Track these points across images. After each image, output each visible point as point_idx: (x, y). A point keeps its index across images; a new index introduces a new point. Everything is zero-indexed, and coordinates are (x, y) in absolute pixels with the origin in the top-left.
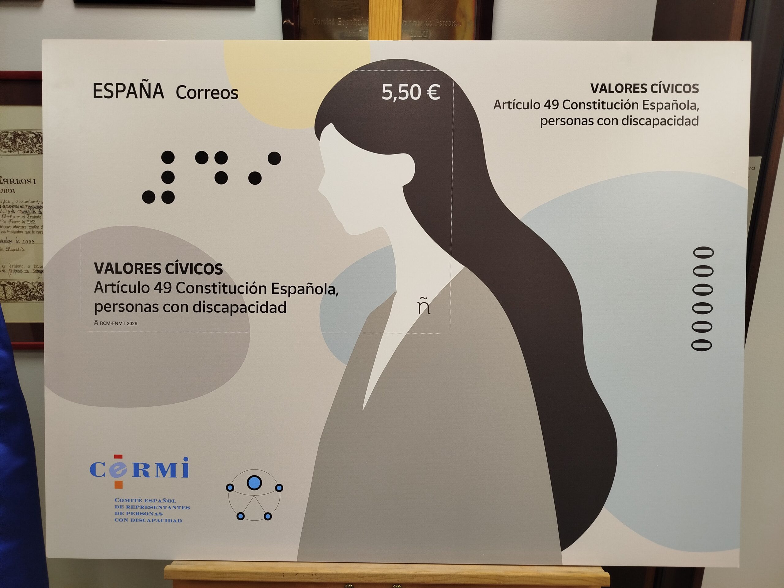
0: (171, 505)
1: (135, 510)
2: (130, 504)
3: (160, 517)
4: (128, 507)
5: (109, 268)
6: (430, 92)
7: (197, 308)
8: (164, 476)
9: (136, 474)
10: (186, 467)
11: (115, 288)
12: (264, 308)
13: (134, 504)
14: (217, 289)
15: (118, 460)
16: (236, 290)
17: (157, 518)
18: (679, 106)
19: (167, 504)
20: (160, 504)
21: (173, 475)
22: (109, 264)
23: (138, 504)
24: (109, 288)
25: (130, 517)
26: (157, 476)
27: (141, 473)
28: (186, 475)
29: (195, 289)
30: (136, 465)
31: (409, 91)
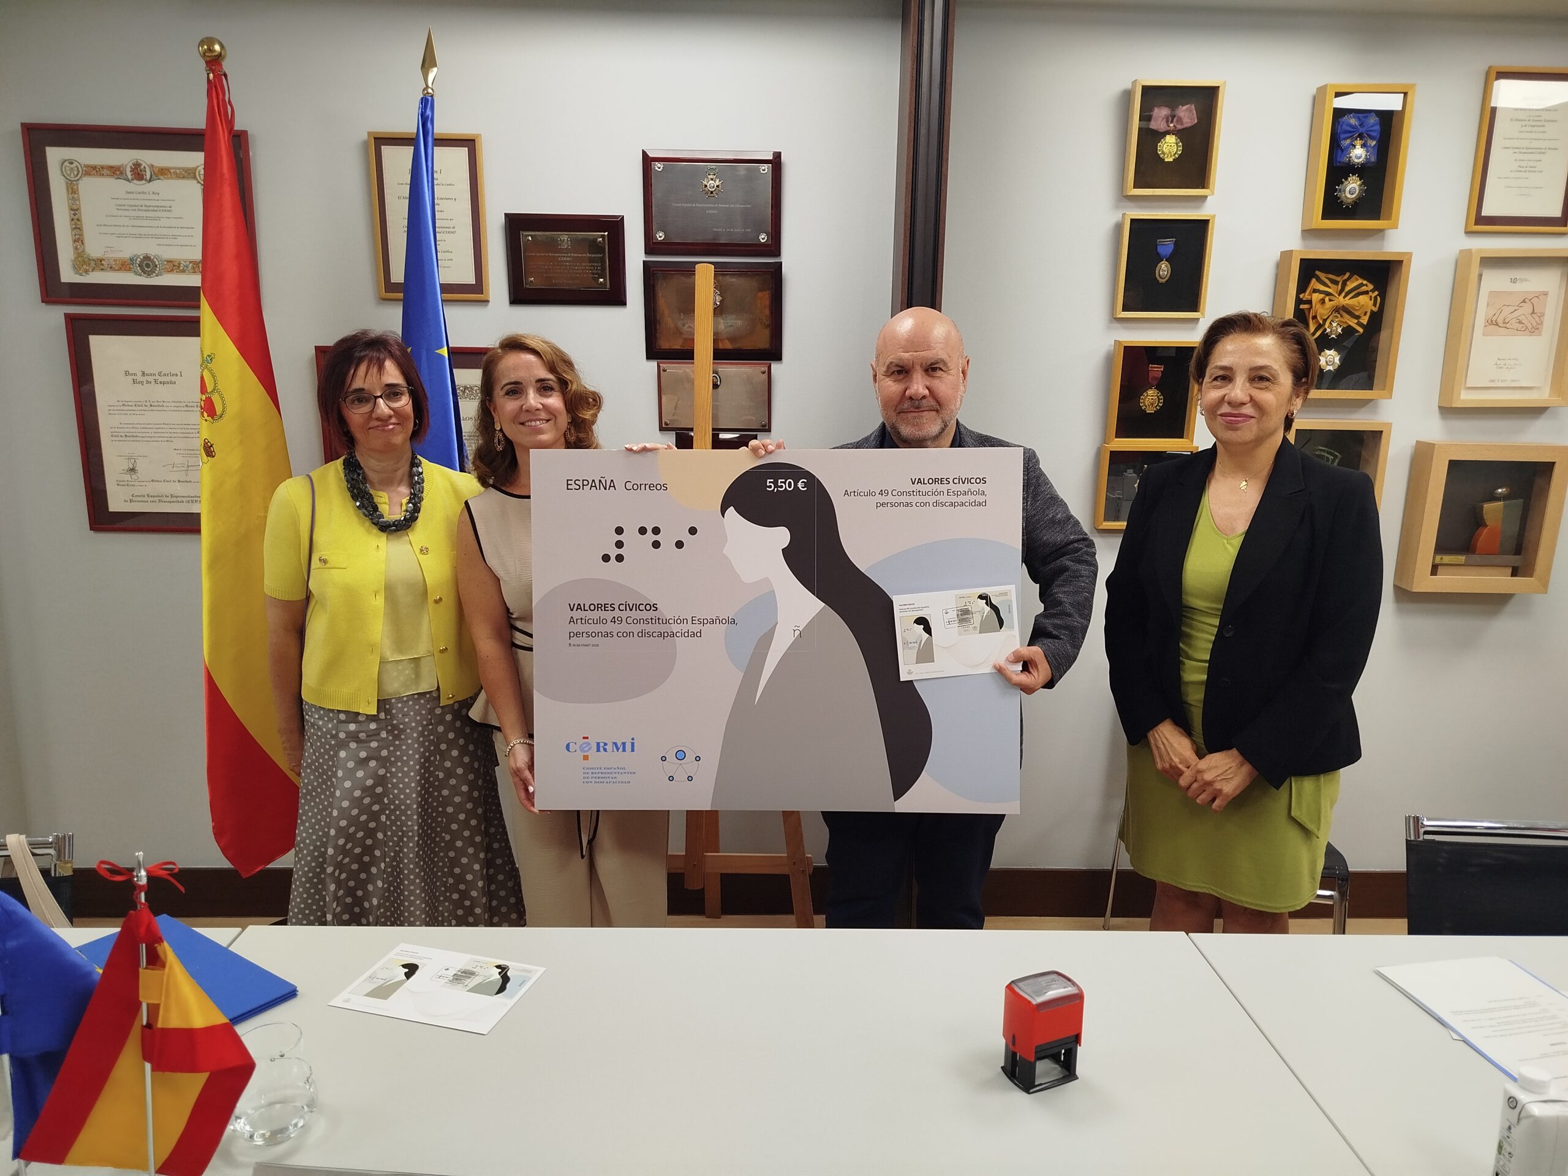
0: (623, 771)
1: (597, 775)
2: (594, 771)
3: (615, 780)
4: (592, 773)
5: (579, 607)
6: (800, 485)
7: (640, 634)
8: (618, 751)
9: (598, 750)
10: (633, 744)
11: (583, 621)
12: (686, 634)
13: (596, 771)
14: (654, 621)
15: (586, 740)
16: (667, 622)
17: (612, 780)
18: (972, 493)
19: (620, 771)
20: (615, 771)
21: (624, 750)
22: (579, 605)
23: (599, 771)
24: (579, 621)
25: (594, 780)
26: (613, 751)
27: (601, 749)
28: (633, 750)
29: (639, 621)
30: (598, 744)
31: (786, 485)
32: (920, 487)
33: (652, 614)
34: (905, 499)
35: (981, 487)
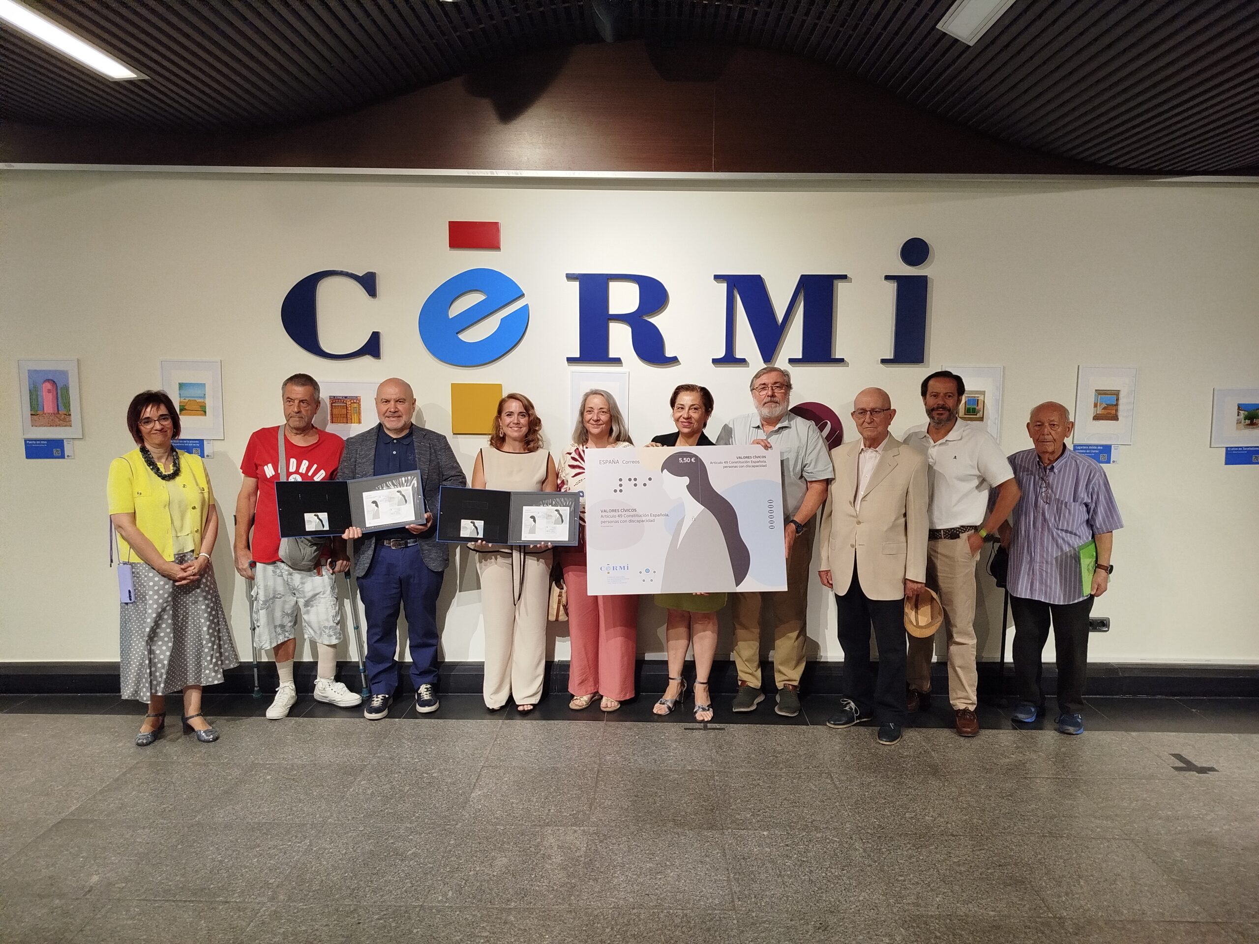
6: (693, 460)
7: (630, 521)
10: (628, 567)
12: (648, 521)
14: (635, 516)
16: (641, 516)
19: (623, 578)
22: (605, 510)
23: (614, 579)
24: (605, 517)
29: (629, 516)
30: (614, 567)
31: (687, 460)
32: (740, 460)
33: (634, 513)
34: (735, 465)
35: (764, 459)
